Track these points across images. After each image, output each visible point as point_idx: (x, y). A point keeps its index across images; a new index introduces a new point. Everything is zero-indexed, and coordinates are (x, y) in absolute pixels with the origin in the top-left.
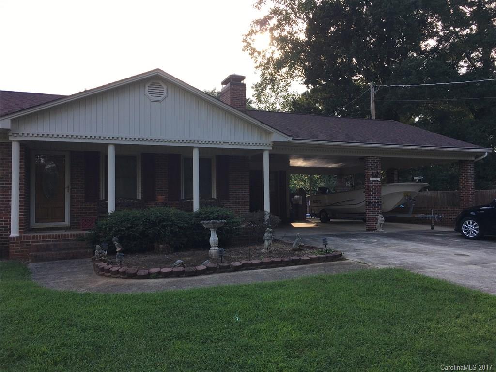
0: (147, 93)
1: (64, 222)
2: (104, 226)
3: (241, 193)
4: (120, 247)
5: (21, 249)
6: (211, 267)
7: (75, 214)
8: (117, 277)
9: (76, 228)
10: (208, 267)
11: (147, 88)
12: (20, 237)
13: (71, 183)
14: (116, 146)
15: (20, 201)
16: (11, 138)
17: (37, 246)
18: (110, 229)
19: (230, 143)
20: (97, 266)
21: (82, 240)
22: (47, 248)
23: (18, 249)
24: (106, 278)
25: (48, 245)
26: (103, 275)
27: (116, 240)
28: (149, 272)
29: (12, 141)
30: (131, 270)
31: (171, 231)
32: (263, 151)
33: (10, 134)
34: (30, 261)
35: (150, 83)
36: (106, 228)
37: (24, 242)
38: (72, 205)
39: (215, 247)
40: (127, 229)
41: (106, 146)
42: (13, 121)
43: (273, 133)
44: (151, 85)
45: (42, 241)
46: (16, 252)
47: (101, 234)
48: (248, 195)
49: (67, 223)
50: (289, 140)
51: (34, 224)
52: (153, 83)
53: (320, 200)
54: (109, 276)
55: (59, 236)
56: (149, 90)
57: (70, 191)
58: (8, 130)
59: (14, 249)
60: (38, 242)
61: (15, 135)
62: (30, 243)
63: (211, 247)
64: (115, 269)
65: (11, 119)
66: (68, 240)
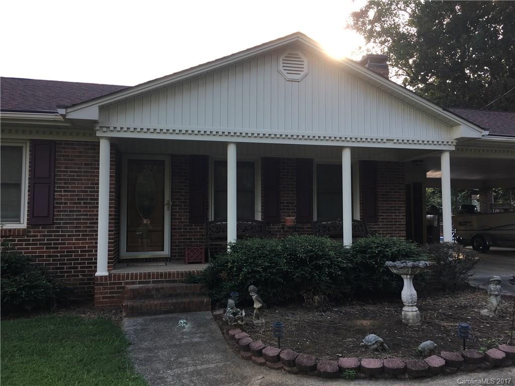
0: (281, 68)
1: (163, 250)
2: (230, 265)
3: (394, 213)
4: (260, 302)
5: (110, 293)
6: (453, 361)
7: (177, 241)
8: (278, 369)
9: (178, 259)
10: (447, 361)
11: (281, 61)
12: (110, 275)
13: (172, 200)
14: (239, 145)
15: (110, 223)
16: (98, 134)
17: (133, 290)
18: (240, 269)
19: (395, 141)
20: (233, 337)
21: (194, 283)
22: (147, 294)
23: (106, 293)
24: (257, 367)
25: (148, 290)
26: (249, 358)
27: (254, 291)
28: (340, 367)
29: (99, 138)
30: (305, 359)
31: (330, 275)
32: (441, 152)
33: (98, 128)
34: (124, 314)
35: (284, 56)
36: (232, 268)
37: (114, 284)
38: (172, 229)
39: (412, 306)
40: (265, 269)
41: (224, 145)
42: (102, 109)
43: (460, 125)
44: (286, 57)
45: (140, 283)
46: (103, 298)
47: (223, 275)
48: (403, 216)
49: (166, 252)
50: (483, 136)
51: (124, 254)
52: (289, 54)
53: (470, 222)
54: (261, 364)
55: (161, 274)
56: (284, 65)
57: (170, 209)
58: (95, 122)
59: (101, 293)
60: (133, 283)
61: (105, 129)
62: (123, 285)
63: (404, 306)
64: (272, 351)
65: (99, 106)
66: (174, 281)
